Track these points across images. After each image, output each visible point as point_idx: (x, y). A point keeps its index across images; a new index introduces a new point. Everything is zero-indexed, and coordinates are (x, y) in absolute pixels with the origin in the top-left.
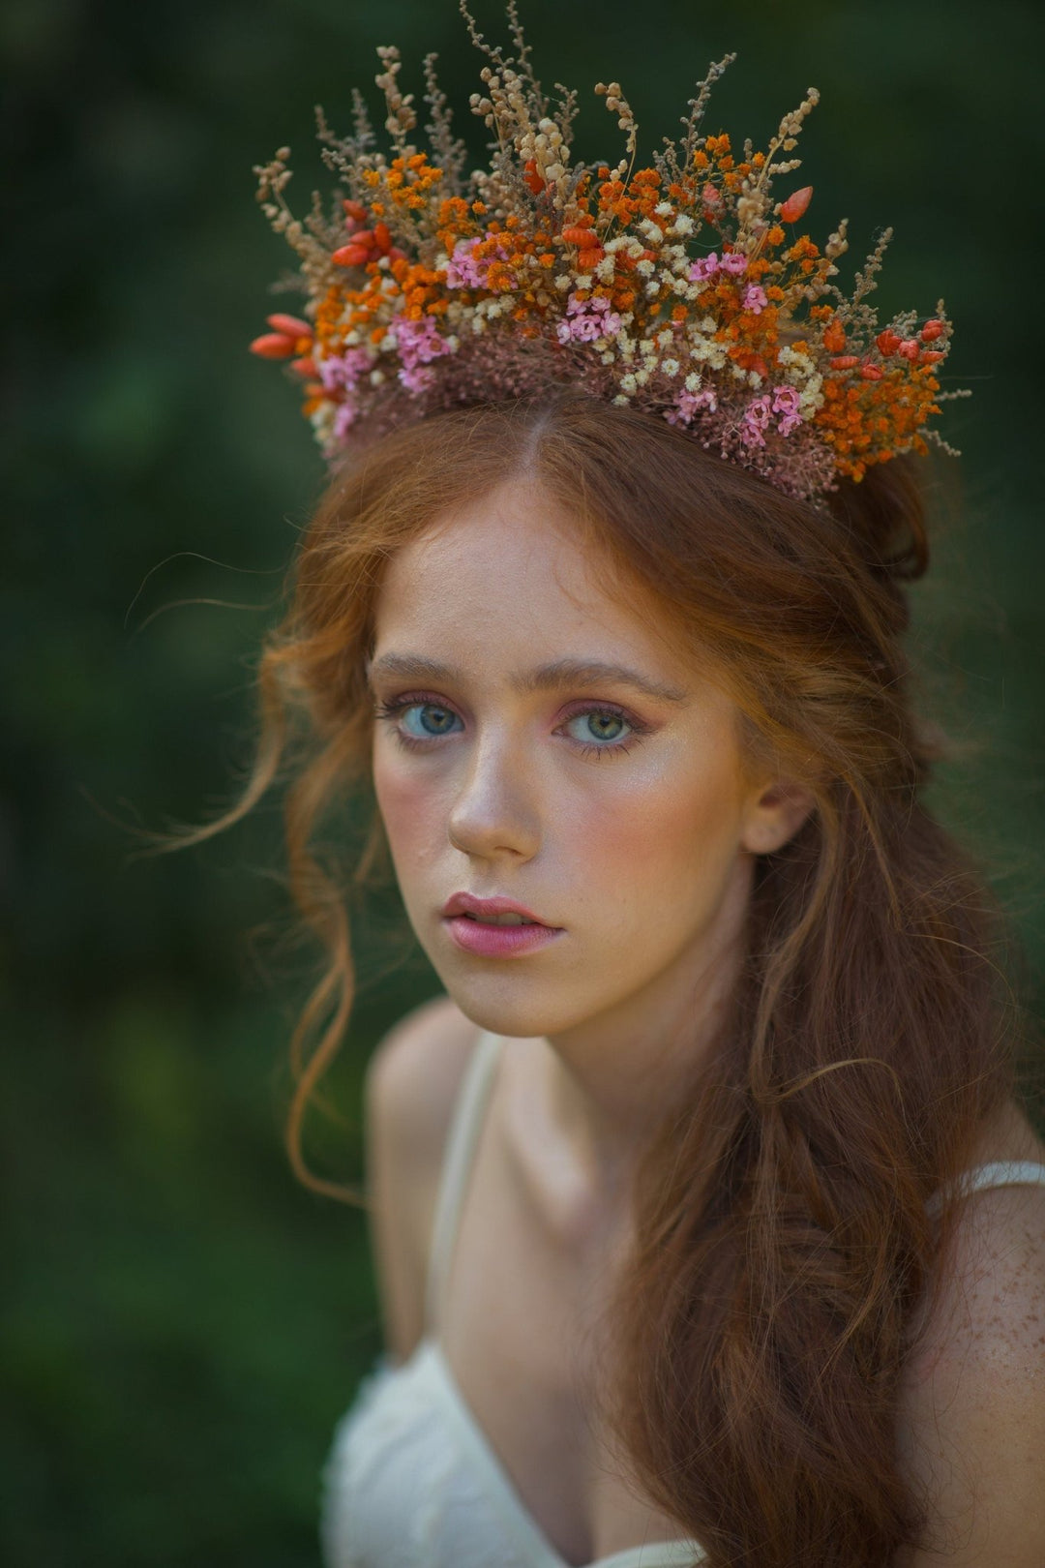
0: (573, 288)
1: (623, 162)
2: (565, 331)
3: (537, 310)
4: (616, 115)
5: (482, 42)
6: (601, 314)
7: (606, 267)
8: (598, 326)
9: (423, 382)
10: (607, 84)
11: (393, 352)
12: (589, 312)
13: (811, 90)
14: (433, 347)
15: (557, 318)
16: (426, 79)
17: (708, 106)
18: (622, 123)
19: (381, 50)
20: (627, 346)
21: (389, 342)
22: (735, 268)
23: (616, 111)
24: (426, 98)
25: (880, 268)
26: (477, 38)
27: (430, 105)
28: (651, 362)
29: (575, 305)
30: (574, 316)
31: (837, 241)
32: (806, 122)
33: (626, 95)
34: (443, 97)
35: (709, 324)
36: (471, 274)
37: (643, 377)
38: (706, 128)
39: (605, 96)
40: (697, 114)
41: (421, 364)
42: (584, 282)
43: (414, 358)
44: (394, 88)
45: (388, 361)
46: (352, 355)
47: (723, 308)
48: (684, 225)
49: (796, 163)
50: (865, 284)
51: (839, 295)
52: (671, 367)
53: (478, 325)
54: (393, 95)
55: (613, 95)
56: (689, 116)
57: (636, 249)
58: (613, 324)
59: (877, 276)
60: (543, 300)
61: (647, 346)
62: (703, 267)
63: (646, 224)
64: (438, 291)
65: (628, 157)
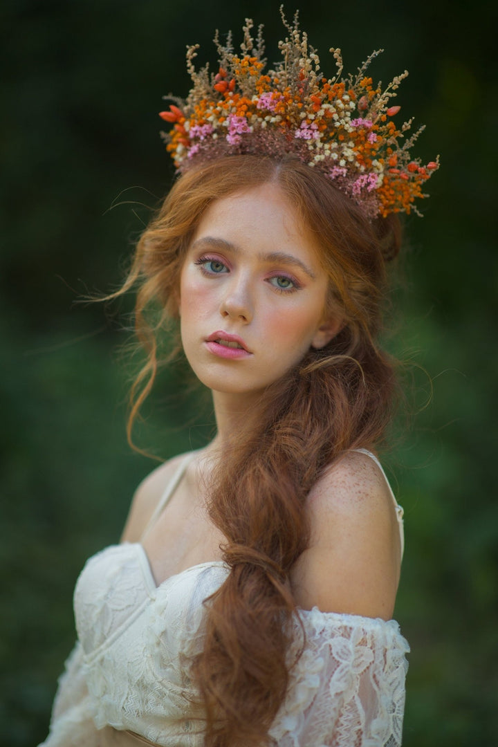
0: (306, 118)
1: (334, 78)
2: (298, 134)
3: (289, 124)
4: (336, 60)
5: (286, 23)
6: (313, 130)
7: (321, 113)
8: (311, 134)
9: (237, 140)
10: (335, 49)
11: (226, 128)
12: (309, 128)
13: (405, 71)
14: (243, 129)
15: (296, 128)
16: (258, 33)
17: (369, 66)
18: (337, 64)
19: (247, 20)
20: (319, 145)
21: (226, 123)
22: (368, 125)
23: (336, 59)
24: (257, 40)
25: (416, 139)
26: (284, 21)
27: (257, 43)
28: (327, 153)
29: (304, 125)
30: (303, 129)
31: (407, 126)
32: (403, 81)
33: (342, 54)
34: (263, 41)
35: (351, 144)
36: (268, 104)
37: (322, 157)
38: (366, 74)
39: (333, 53)
40: (364, 67)
41: (237, 133)
42: (312, 116)
43: (235, 131)
44: (248, 33)
45: (222, 131)
46: (206, 126)
47: (359, 138)
48: (352, 105)
49: (395, 94)
50: (409, 144)
51: (397, 146)
52: (335, 156)
53: (264, 124)
54: (247, 34)
55: (337, 53)
56: (361, 68)
57: (333, 110)
58: (317, 135)
59: (414, 142)
60: (292, 120)
61: (327, 146)
62: (357, 122)
63: (339, 101)
64: (252, 108)
65: (337, 76)
